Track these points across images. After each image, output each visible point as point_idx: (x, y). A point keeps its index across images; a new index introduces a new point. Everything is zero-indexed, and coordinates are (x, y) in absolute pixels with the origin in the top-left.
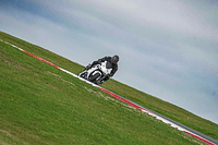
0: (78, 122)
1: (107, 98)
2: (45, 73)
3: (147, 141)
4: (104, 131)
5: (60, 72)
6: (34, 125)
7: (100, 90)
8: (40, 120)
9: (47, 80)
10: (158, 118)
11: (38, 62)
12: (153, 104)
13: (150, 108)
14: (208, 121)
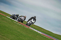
0: (12, 31)
3: (31, 36)
4: (19, 34)
5: (7, 18)
7: (18, 22)
9: (3, 20)
10: (34, 30)
11: (1, 15)
14: (48, 31)
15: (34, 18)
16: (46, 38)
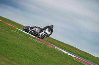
0: (26, 53)
1: (39, 42)
2: (11, 31)
3: (57, 61)
4: (38, 57)
5: (18, 30)
6: (6, 54)
7: (36, 38)
8: (9, 52)
9: (12, 34)
10: (62, 51)
11: (8, 26)
12: (60, 44)
13: (59, 46)
14: (85, 52)
15: (51, 28)
16: (81, 63)
